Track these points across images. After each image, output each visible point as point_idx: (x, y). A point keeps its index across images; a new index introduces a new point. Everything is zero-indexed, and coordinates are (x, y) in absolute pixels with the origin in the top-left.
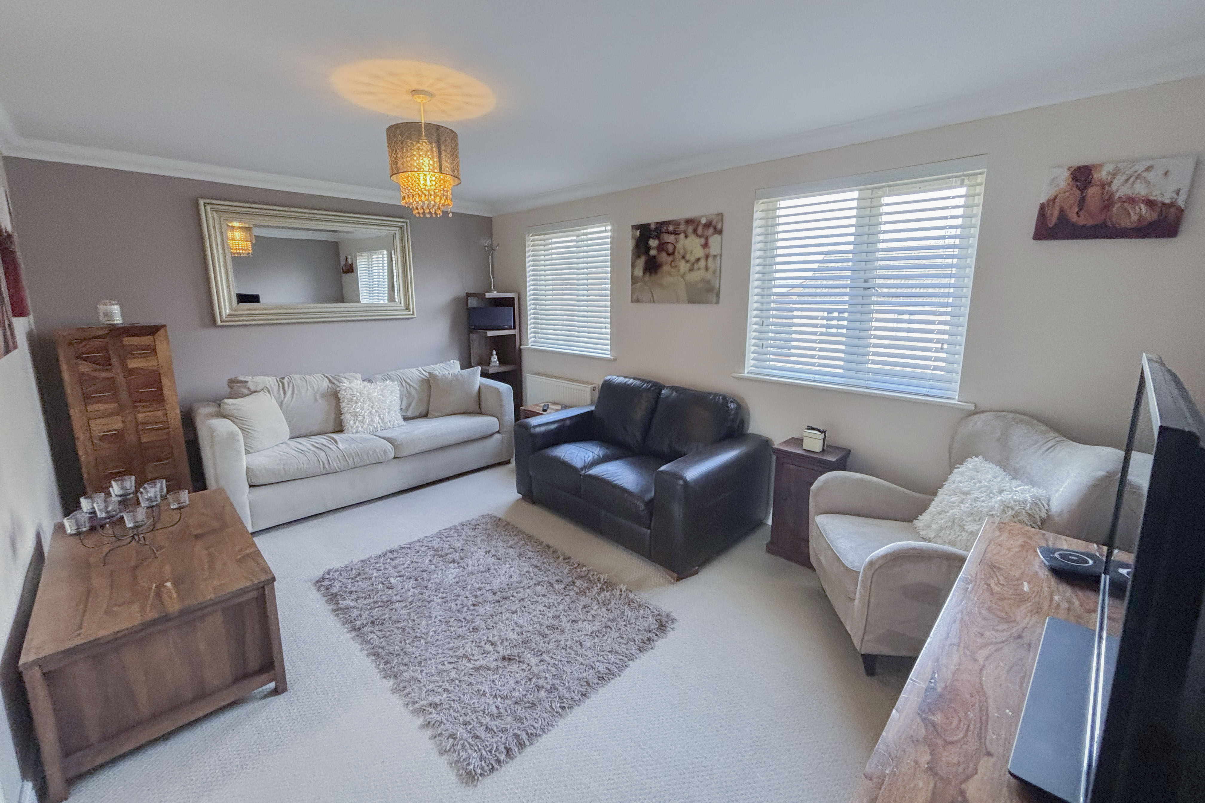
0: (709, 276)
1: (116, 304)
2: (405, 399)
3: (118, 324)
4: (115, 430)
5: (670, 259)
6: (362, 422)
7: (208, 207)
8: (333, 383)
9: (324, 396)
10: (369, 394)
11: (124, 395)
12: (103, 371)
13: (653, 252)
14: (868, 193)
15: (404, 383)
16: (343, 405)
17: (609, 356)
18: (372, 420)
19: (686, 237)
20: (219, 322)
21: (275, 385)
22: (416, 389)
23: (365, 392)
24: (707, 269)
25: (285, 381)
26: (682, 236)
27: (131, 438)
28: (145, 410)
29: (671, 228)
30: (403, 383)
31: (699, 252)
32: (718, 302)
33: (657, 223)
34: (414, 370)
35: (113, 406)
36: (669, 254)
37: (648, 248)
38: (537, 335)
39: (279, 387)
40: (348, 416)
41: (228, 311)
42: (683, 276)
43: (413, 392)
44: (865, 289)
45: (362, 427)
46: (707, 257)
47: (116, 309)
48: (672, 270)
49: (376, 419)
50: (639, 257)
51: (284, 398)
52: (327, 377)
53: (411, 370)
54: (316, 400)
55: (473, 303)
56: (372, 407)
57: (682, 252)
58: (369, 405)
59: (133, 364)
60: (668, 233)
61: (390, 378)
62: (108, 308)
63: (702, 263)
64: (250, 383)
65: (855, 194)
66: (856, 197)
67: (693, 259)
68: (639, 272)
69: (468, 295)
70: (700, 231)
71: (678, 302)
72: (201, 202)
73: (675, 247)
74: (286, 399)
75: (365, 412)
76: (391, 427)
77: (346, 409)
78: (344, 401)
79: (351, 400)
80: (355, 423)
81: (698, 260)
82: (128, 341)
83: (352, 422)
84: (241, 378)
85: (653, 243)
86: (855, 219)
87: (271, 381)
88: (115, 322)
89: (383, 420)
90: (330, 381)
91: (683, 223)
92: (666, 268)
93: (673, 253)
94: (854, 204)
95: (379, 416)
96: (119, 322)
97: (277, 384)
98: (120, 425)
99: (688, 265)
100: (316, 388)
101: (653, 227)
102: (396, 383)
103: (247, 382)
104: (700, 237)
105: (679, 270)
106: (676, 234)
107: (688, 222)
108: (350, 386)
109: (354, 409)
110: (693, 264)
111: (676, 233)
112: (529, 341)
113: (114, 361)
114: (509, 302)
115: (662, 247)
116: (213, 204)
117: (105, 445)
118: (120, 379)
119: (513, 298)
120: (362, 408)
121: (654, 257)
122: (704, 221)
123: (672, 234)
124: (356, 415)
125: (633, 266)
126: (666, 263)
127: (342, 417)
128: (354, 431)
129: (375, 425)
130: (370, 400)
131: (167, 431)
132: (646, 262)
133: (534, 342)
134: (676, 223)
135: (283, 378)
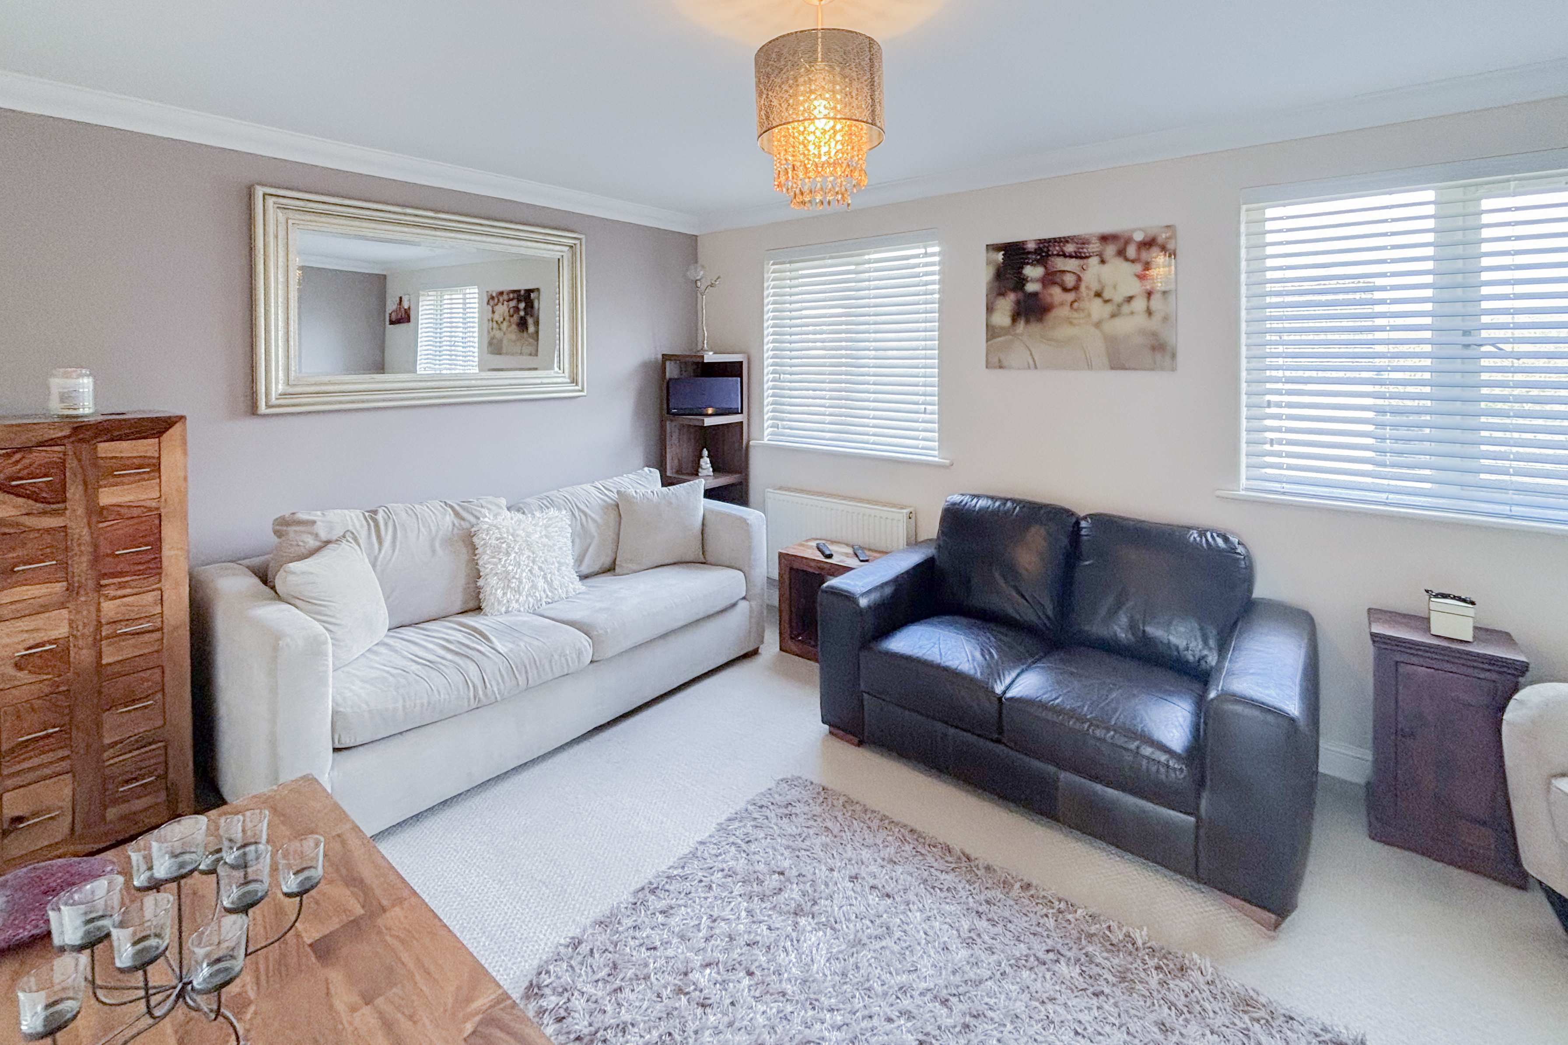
0: (1154, 324)
1: (88, 376)
2: (577, 540)
3: (86, 416)
4: (50, 642)
5: (1070, 296)
6: (518, 591)
7: (270, 201)
8: (463, 519)
9: (448, 541)
10: (528, 535)
11: (81, 565)
12: (44, 513)
13: (1031, 287)
14: (1459, 194)
15: (577, 513)
16: (485, 560)
17: (936, 459)
18: (534, 586)
19: (1103, 262)
20: (262, 408)
21: (362, 526)
22: (594, 521)
23: (521, 532)
24: (1149, 312)
25: (380, 517)
26: (1094, 261)
27: (83, 656)
28: (120, 593)
29: (1070, 248)
30: (576, 511)
31: (1135, 287)
32: (1173, 369)
33: (1040, 242)
34: (588, 487)
35: (59, 587)
36: (1066, 290)
37: (1021, 281)
38: (780, 423)
39: (369, 529)
40: (494, 581)
41: (280, 387)
42: (1098, 325)
43: (592, 527)
44: (1466, 346)
45: (517, 601)
46: (1149, 294)
47: (85, 385)
48: (1076, 315)
49: (541, 583)
50: (1002, 294)
51: (380, 550)
52: (452, 507)
53: (584, 486)
54: (434, 551)
55: (672, 371)
56: (534, 562)
57: (1095, 287)
58: (529, 557)
59: (107, 497)
60: (1065, 256)
61: (553, 503)
62: (70, 382)
63: (1139, 304)
64: (319, 523)
65: (1429, 195)
66: (1433, 199)
67: (1118, 298)
68: (1002, 318)
69: (666, 358)
70: (1131, 251)
71: (1090, 367)
72: (260, 191)
73: (1079, 279)
74: (383, 552)
75: (523, 571)
76: (564, 596)
77: (490, 566)
78: (485, 552)
79: (497, 550)
80: (504, 594)
81: (1130, 299)
82: (106, 449)
83: (500, 593)
84: (303, 516)
85: (1033, 272)
86: (1432, 234)
87: (354, 519)
88: (81, 412)
89: (550, 584)
90: (457, 514)
91: (1094, 240)
92: (1062, 312)
93: (1076, 288)
94: (1431, 210)
95: (545, 577)
96: (87, 411)
97: (364, 522)
98: (62, 631)
99: (1109, 308)
100: (433, 529)
101: (1031, 246)
102: (564, 512)
103: (314, 522)
104: (1133, 261)
105: (1089, 315)
106: (1081, 258)
107: (1104, 239)
108: (495, 522)
109: (504, 566)
110: (1119, 306)
111: (1078, 256)
112: (766, 433)
113: (74, 492)
114: (733, 370)
115: (1051, 279)
116: (279, 196)
117: (24, 676)
118: (80, 529)
119: (741, 362)
120: (518, 565)
121: (1035, 295)
122: (1139, 237)
123: (1071, 257)
124: (506, 577)
125: (990, 309)
126: (1062, 304)
127: (481, 583)
128: (503, 610)
129: (537, 594)
130: (529, 547)
131: (157, 635)
132: (1018, 303)
133: (772, 434)
134: (1082, 241)
135: (375, 512)
